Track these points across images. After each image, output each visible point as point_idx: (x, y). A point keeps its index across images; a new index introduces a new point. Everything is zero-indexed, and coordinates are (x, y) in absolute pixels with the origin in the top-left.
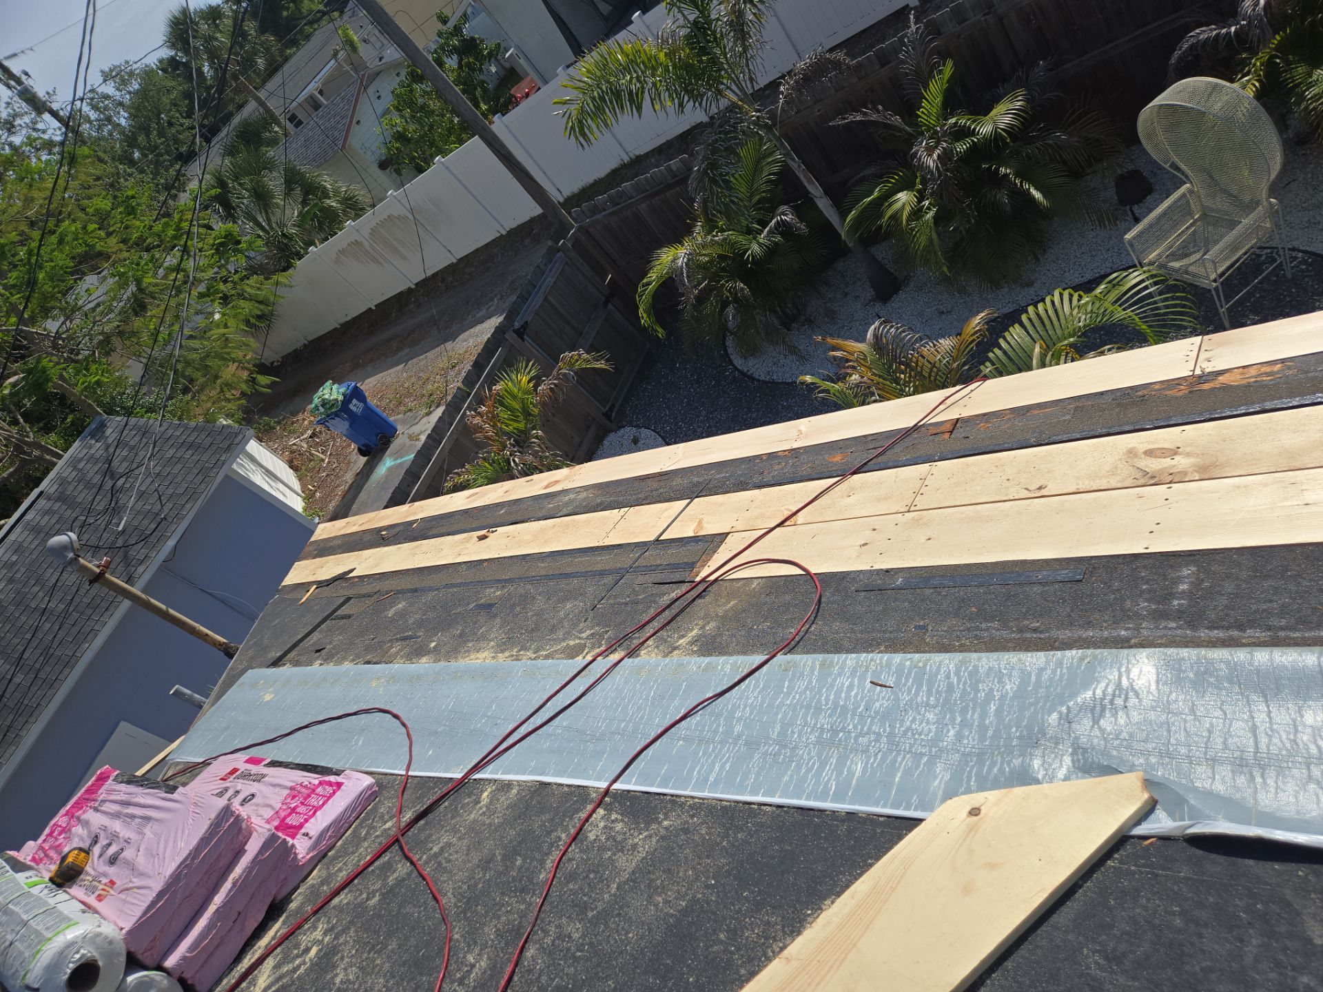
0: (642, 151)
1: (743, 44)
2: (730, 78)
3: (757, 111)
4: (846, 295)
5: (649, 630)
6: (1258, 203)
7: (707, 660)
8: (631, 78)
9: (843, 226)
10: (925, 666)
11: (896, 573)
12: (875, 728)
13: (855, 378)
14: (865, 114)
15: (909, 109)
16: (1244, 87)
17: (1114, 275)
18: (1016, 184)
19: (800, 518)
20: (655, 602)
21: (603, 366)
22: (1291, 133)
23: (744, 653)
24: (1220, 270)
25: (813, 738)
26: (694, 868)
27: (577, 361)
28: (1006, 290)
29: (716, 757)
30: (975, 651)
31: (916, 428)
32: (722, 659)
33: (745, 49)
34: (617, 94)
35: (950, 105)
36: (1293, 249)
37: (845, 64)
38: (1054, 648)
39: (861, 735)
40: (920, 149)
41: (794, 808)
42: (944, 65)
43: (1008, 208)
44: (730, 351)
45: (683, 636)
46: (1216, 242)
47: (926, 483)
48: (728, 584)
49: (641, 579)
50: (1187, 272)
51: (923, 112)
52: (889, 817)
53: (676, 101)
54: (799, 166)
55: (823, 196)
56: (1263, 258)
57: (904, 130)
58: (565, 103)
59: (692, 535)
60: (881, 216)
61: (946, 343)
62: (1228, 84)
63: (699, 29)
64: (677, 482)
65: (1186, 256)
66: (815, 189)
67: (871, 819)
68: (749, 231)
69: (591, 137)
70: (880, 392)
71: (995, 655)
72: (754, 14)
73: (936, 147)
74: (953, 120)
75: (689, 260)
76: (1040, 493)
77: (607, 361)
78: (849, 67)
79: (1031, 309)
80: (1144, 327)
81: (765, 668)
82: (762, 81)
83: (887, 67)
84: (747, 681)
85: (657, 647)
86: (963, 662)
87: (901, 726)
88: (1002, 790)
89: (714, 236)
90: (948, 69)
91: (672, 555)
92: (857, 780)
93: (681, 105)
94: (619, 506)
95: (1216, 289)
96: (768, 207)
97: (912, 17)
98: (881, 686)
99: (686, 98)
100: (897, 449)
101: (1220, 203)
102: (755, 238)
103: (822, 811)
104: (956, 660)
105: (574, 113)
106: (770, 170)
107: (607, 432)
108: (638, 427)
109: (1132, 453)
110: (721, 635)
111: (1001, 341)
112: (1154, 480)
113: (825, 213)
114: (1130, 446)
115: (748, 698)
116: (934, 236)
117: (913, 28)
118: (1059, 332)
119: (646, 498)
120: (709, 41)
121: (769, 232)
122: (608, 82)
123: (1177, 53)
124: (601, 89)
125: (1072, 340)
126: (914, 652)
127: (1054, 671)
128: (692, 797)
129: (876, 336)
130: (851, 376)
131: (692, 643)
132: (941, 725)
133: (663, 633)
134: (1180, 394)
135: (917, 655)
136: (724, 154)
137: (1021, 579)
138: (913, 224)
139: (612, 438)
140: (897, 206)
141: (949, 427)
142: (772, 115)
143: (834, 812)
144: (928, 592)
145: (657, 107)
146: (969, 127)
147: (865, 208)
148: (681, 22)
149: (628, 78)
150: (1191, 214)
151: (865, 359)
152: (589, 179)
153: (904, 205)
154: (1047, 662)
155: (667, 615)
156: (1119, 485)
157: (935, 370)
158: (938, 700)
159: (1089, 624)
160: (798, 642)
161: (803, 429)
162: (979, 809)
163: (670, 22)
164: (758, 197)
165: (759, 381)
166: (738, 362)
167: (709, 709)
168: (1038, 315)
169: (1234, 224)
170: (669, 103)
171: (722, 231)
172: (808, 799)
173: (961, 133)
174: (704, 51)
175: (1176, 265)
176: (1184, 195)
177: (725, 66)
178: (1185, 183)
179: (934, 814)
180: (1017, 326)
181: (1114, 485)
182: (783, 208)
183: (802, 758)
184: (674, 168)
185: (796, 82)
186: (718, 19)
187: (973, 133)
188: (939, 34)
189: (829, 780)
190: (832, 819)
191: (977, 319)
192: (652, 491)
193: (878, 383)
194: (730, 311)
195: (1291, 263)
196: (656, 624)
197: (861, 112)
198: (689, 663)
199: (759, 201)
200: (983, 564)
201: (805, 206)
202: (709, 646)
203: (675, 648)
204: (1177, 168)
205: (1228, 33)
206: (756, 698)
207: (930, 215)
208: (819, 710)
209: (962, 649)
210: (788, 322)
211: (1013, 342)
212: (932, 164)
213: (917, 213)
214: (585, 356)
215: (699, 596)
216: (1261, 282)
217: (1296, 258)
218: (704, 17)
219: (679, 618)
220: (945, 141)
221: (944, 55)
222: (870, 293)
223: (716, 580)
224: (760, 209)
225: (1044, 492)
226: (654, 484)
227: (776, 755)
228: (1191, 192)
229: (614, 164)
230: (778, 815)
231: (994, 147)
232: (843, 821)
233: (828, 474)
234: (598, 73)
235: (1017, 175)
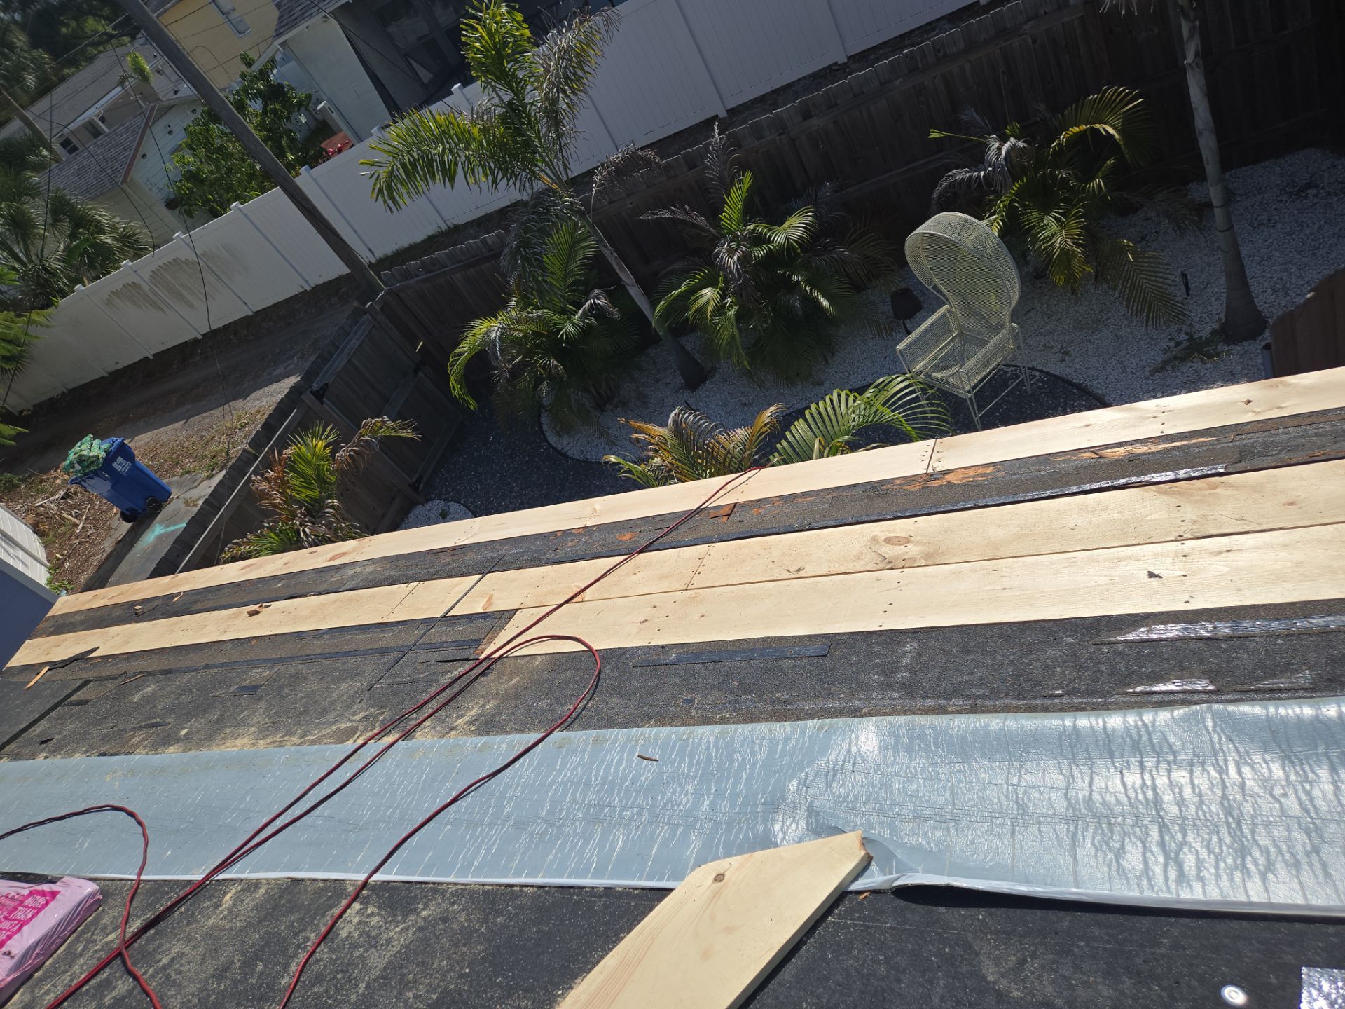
0: (461, 221)
1: (557, 130)
2: (543, 161)
3: (571, 197)
4: (658, 380)
5: (428, 710)
6: (1003, 326)
7: (484, 739)
8: (444, 149)
9: (654, 313)
10: (688, 739)
11: (671, 649)
12: (639, 801)
13: (657, 461)
14: (673, 212)
15: (713, 212)
16: (990, 225)
17: (881, 380)
18: (806, 292)
19: (588, 594)
20: (436, 681)
21: (410, 435)
22: (1030, 268)
23: (522, 731)
24: (973, 384)
25: (580, 814)
26: (449, 958)
27: (381, 428)
28: (800, 387)
29: (483, 841)
30: (734, 723)
31: (699, 510)
32: (498, 738)
33: (559, 137)
34: (429, 163)
35: (749, 213)
36: (1033, 369)
37: (655, 163)
38: (799, 718)
39: (625, 809)
40: (722, 250)
41: (555, 887)
42: (744, 175)
43: (800, 312)
44: (545, 427)
45: (462, 716)
46: (970, 358)
47: (704, 562)
48: (511, 661)
49: (423, 657)
50: (947, 383)
51: (725, 216)
52: (643, 889)
53: (490, 178)
54: (612, 254)
55: (635, 283)
56: (1009, 374)
57: (708, 230)
58: (373, 164)
59: (481, 611)
60: (688, 309)
61: (741, 433)
62: (976, 221)
63: (514, 110)
64: (470, 556)
65: (946, 368)
66: (627, 277)
67: (628, 893)
68: (563, 311)
69: (400, 201)
70: (679, 476)
71: (749, 727)
72: (567, 104)
73: (736, 250)
74: (752, 227)
75: (502, 334)
76: (799, 574)
77: (414, 429)
78: (658, 165)
79: (813, 406)
80: (909, 429)
81: (540, 746)
82: (576, 171)
83: (694, 170)
84: (521, 760)
85: (434, 728)
86: (721, 734)
87: (662, 798)
88: (745, 856)
89: (529, 313)
90: (747, 180)
91: (459, 632)
92: (618, 854)
93: (495, 182)
94: (408, 580)
95: (970, 399)
96: (581, 290)
97: (716, 127)
98: (648, 759)
99: (500, 176)
100: (682, 529)
101: (972, 324)
102: (569, 318)
103: (582, 888)
104: (716, 731)
105: (383, 176)
106: (584, 254)
107: (413, 504)
108: (447, 500)
109: (874, 540)
110: (500, 714)
111: (788, 434)
112: (890, 565)
113: (636, 300)
114: (874, 534)
115: (521, 778)
116: (736, 332)
117: (717, 138)
118: (836, 428)
119: (437, 572)
120: (524, 124)
121: (583, 314)
122: (419, 149)
123: (938, 190)
124: (412, 156)
125: (846, 437)
126: (681, 725)
127: (798, 740)
128: (455, 884)
129: (676, 422)
130: (653, 459)
131: (470, 723)
132: (698, 796)
133: (442, 713)
134: (916, 489)
135: (682, 728)
136: (537, 234)
137: (777, 654)
138: (717, 319)
139: (418, 510)
140: (702, 301)
141: (727, 511)
142: (586, 202)
143: (593, 888)
144: (697, 667)
145: (471, 181)
146: (766, 235)
147: (674, 300)
148: (496, 100)
149: (441, 149)
150: (950, 331)
151: (666, 443)
152: (404, 242)
153: (708, 300)
154: (793, 731)
155: (448, 693)
156: (863, 569)
157: (729, 456)
158: (697, 771)
159: (830, 695)
160: (575, 718)
161: (598, 507)
162: (723, 875)
163: (485, 98)
164: (572, 279)
165: (573, 459)
166: (552, 439)
167: (480, 790)
168: (819, 413)
169: (985, 343)
170: (483, 179)
171: (537, 308)
172: (569, 877)
173: (759, 240)
174: (518, 132)
175: (938, 375)
176: (944, 315)
177: (540, 150)
178: (944, 304)
179: (683, 883)
180: (801, 420)
181: (859, 568)
182: (597, 292)
183: (567, 835)
184: (490, 242)
185: (609, 173)
186: (532, 104)
187: (769, 241)
188: (740, 146)
189: (592, 855)
190: (591, 896)
191: (768, 413)
192: (444, 566)
193: (677, 467)
194: (544, 388)
195: (1031, 380)
196: (435, 704)
197: (670, 210)
198: (465, 743)
199: (574, 283)
200: (746, 640)
201: (616, 292)
202: (488, 725)
203: (453, 729)
204: (939, 291)
205: (978, 177)
206: (529, 777)
207: (732, 313)
208: (588, 785)
209: (723, 721)
210: (603, 403)
211: (797, 436)
212: (732, 265)
213: (720, 310)
214: (390, 423)
215: (482, 674)
216: (1007, 395)
217: (1034, 376)
218: (519, 100)
219: (459, 697)
220: (744, 245)
221: (744, 166)
222: (680, 381)
223: (501, 657)
224: (575, 291)
225: (802, 574)
226: (447, 558)
227: (545, 833)
228: (950, 311)
229: (430, 230)
230: (539, 896)
231: (785, 256)
232: (601, 897)
233: (616, 552)
234: (409, 139)
235: (807, 283)
